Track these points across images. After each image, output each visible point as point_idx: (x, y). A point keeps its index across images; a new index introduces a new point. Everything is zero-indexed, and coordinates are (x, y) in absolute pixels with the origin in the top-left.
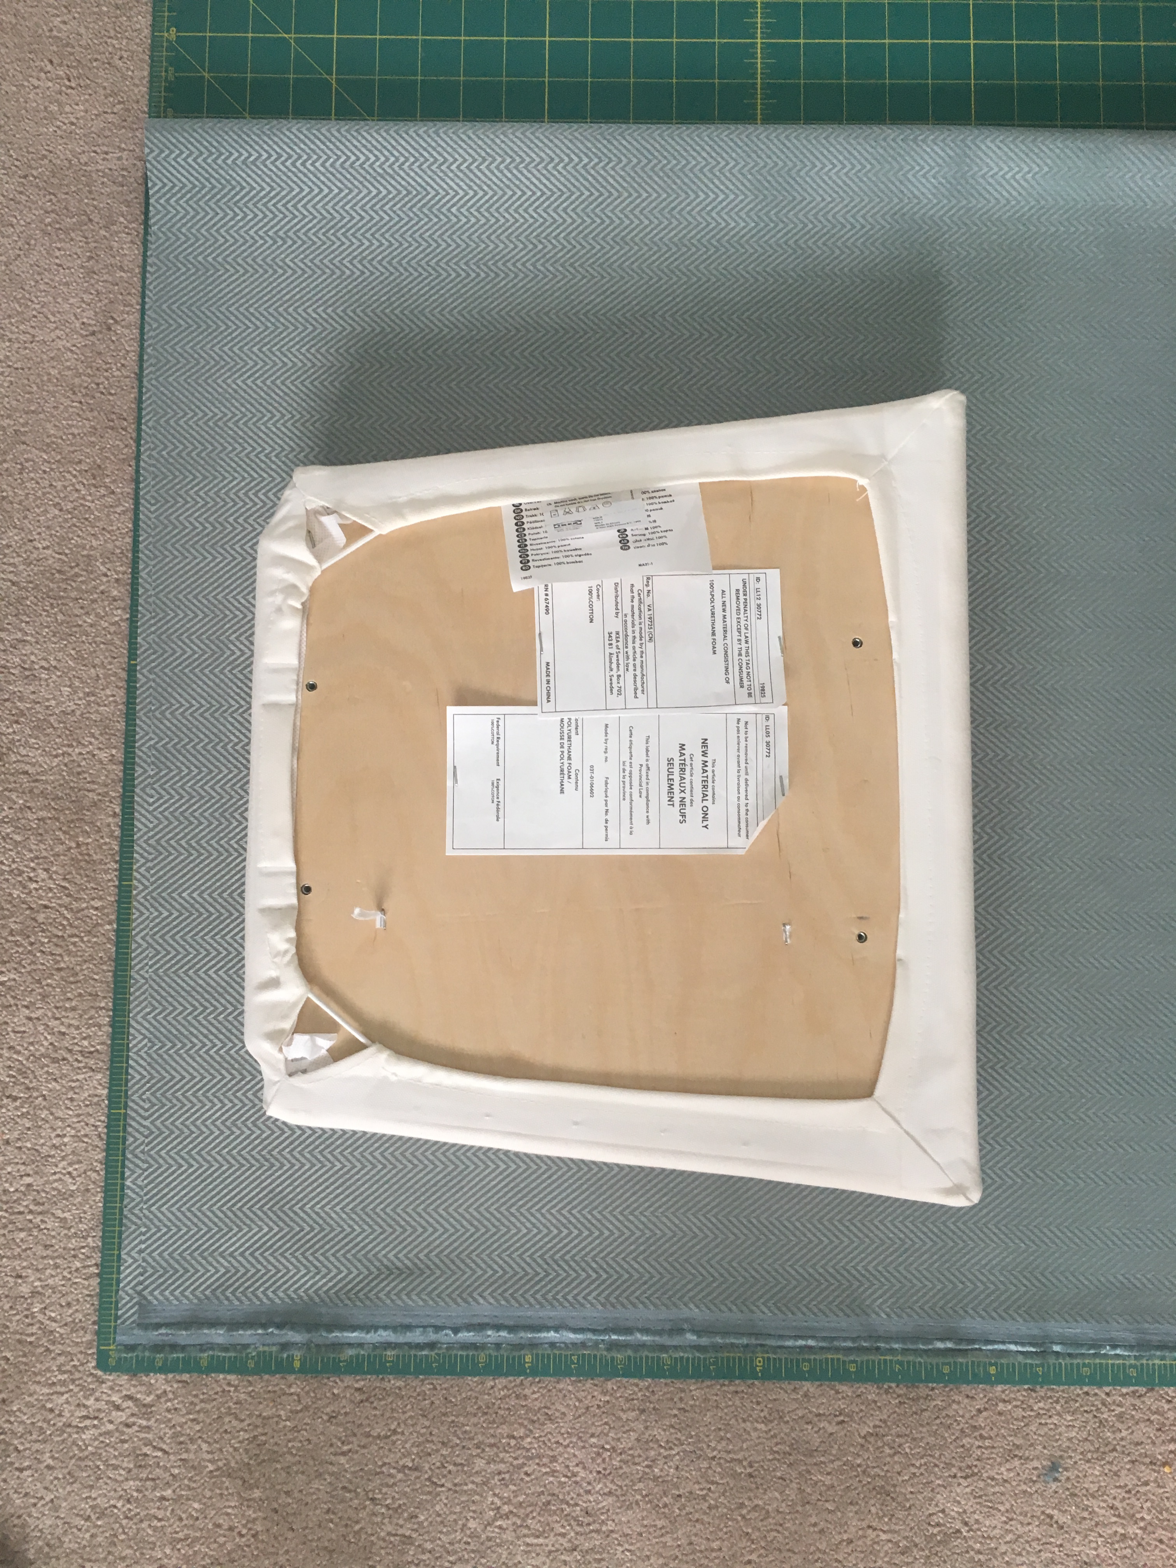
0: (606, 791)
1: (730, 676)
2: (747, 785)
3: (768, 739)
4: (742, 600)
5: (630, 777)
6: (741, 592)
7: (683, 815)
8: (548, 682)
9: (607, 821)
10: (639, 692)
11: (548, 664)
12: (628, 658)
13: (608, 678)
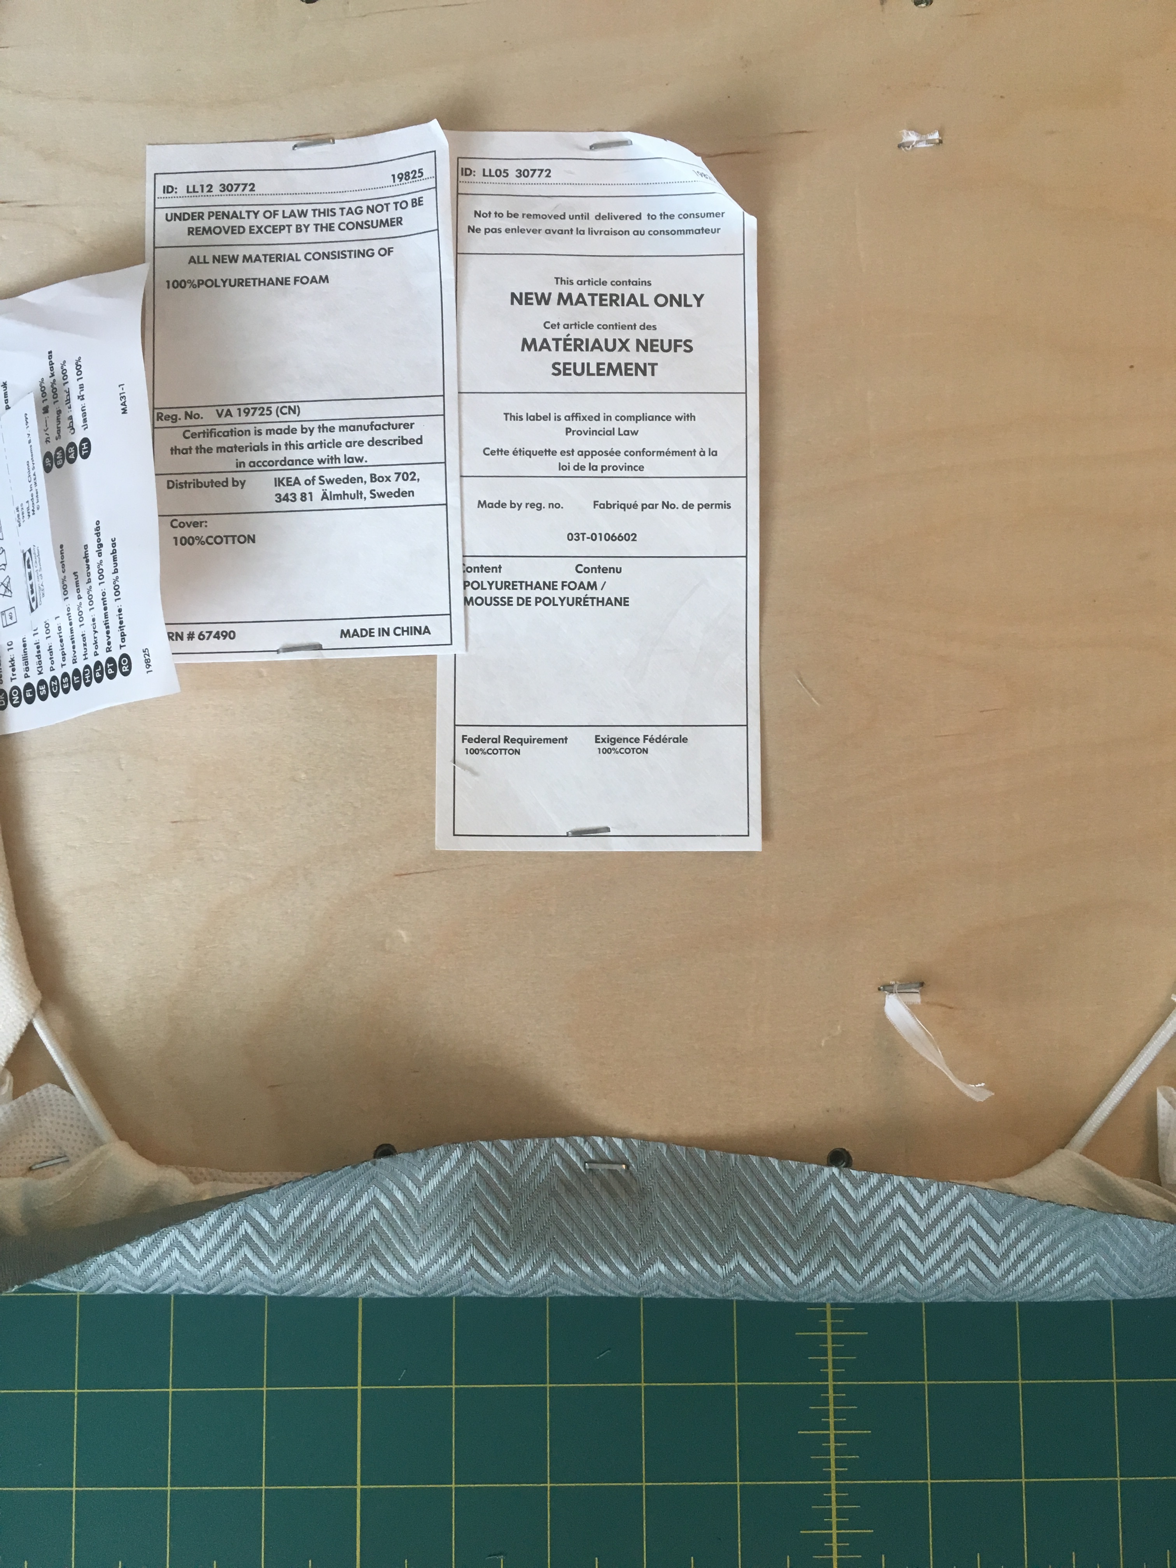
0: (624, 507)
1: (376, 246)
2: (610, 217)
3: (513, 173)
4: (213, 222)
5: (593, 454)
6: (193, 224)
7: (675, 345)
8: (384, 632)
9: (688, 506)
10: (408, 434)
11: (344, 634)
12: (335, 459)
13: (379, 502)
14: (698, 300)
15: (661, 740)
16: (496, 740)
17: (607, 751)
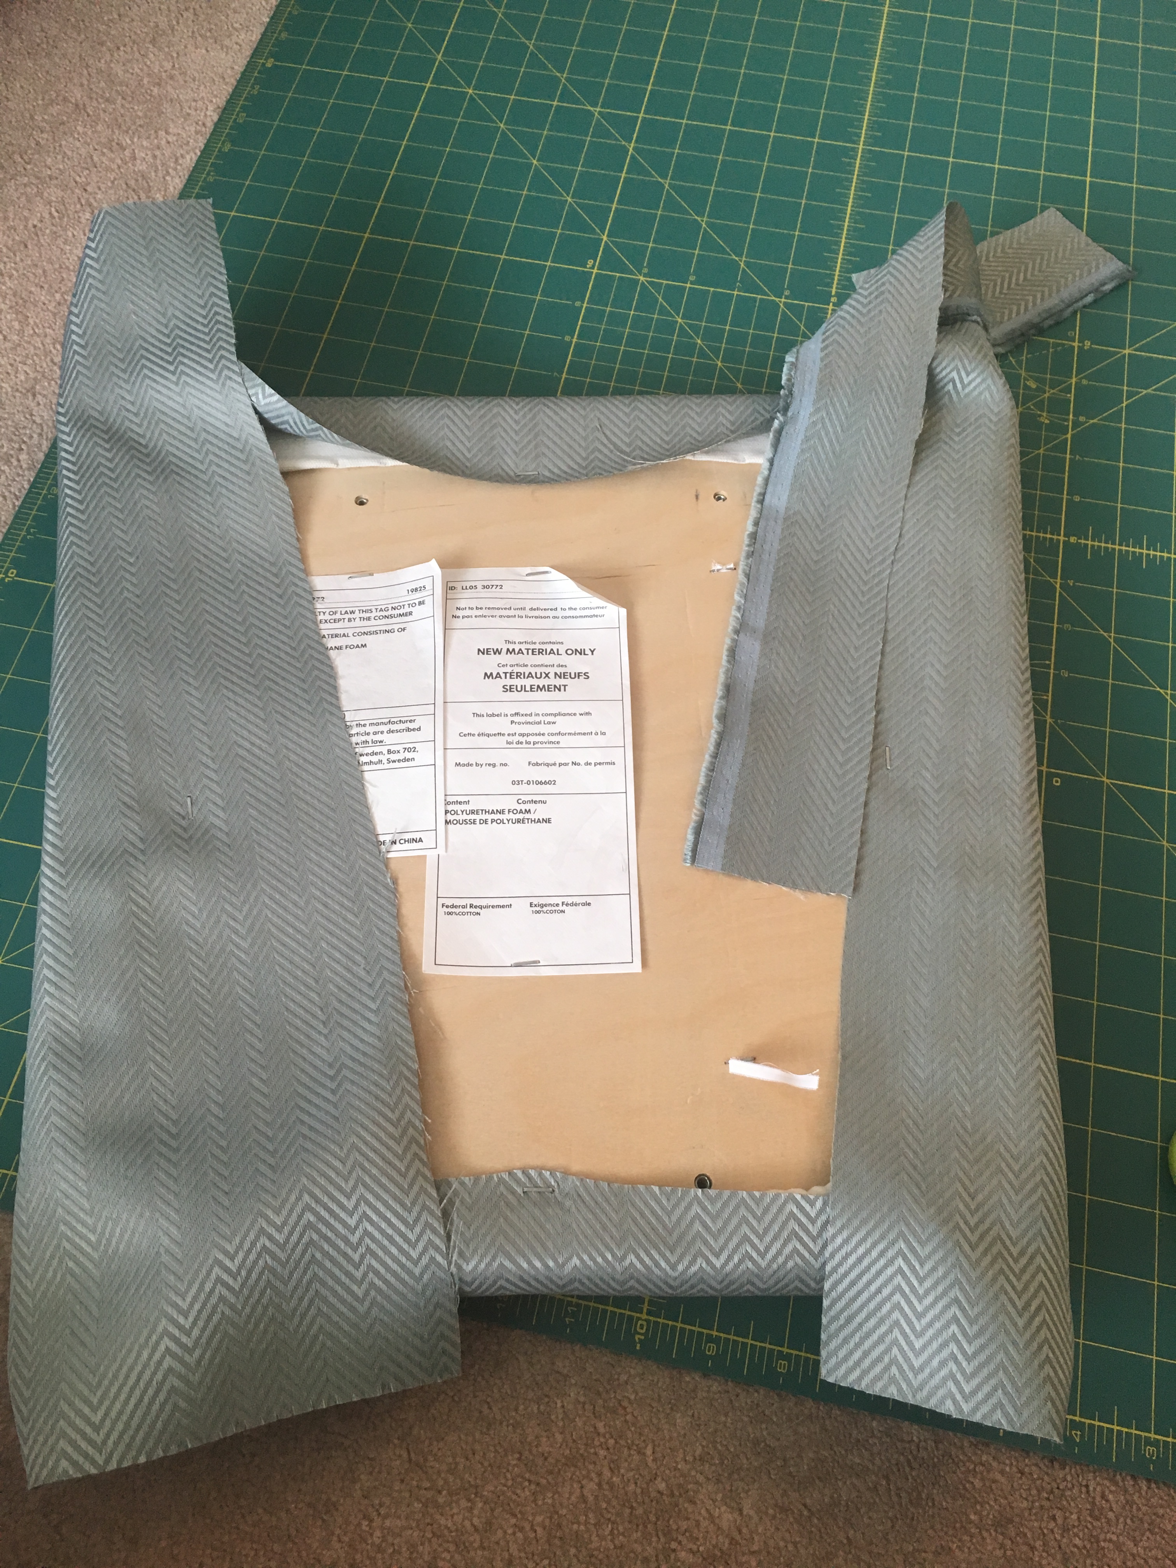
0: (548, 765)
1: (396, 627)
2: (538, 609)
3: (480, 587)
5: (528, 735)
7: (578, 675)
8: (393, 842)
9: (587, 764)
10: (411, 726)
12: (366, 742)
13: (392, 765)
14: (592, 652)
15: (572, 904)
16: (464, 907)
17: (538, 912)
